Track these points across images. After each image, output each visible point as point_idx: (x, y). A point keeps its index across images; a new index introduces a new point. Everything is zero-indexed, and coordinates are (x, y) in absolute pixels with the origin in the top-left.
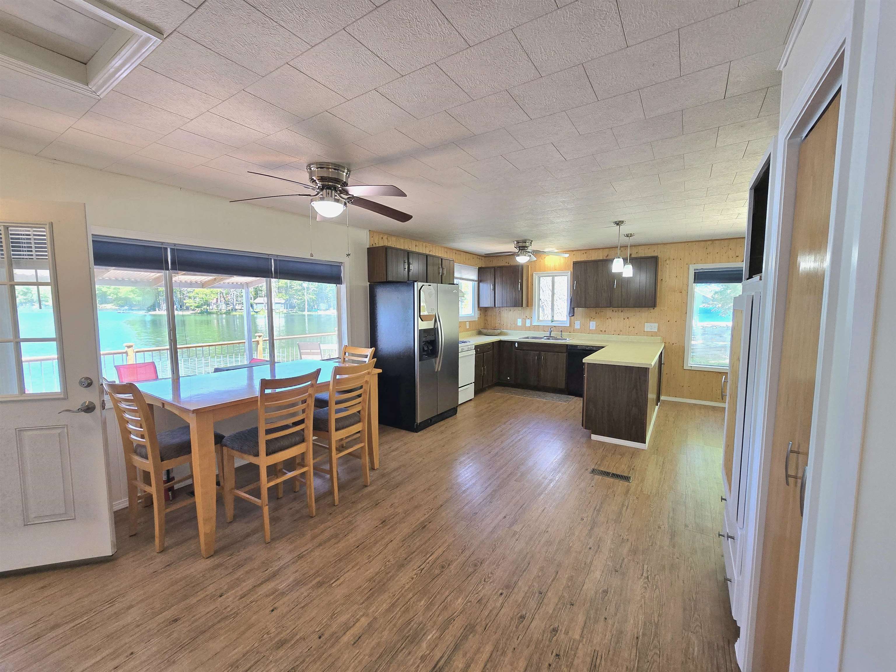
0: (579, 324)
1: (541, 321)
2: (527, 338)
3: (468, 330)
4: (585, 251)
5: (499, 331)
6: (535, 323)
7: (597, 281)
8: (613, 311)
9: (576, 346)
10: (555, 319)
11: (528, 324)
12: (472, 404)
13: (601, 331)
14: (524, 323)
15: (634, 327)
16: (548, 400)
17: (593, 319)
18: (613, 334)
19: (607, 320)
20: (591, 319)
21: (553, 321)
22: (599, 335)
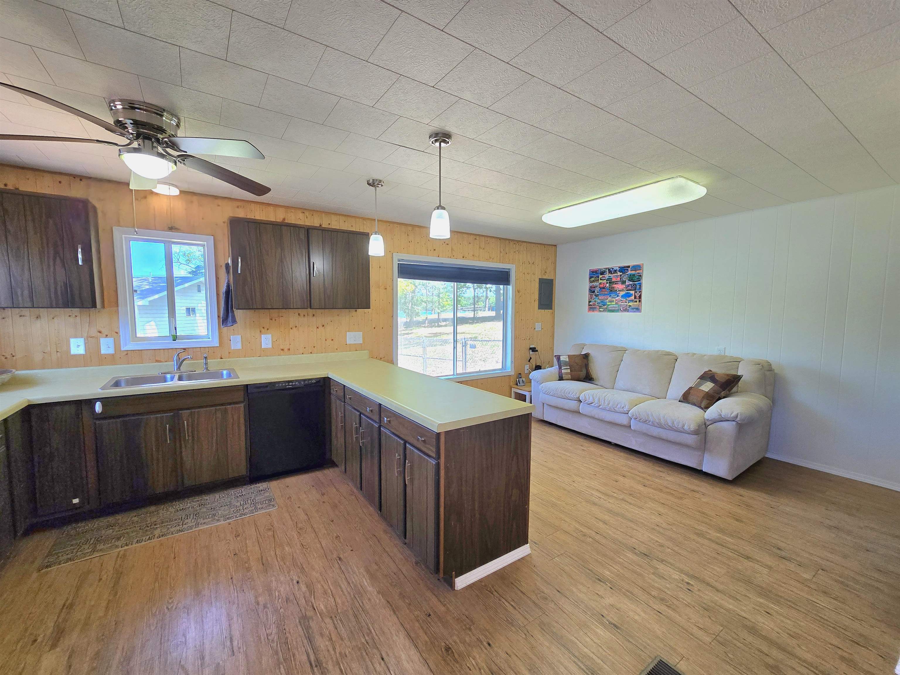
0: (241, 339)
1: (143, 339)
6: (128, 344)
8: (299, 314)
11: (107, 349)
13: (283, 350)
15: (332, 340)
16: (228, 516)
17: (266, 329)
18: (303, 354)
19: (291, 331)
20: (263, 330)
21: (175, 338)
22: (279, 357)
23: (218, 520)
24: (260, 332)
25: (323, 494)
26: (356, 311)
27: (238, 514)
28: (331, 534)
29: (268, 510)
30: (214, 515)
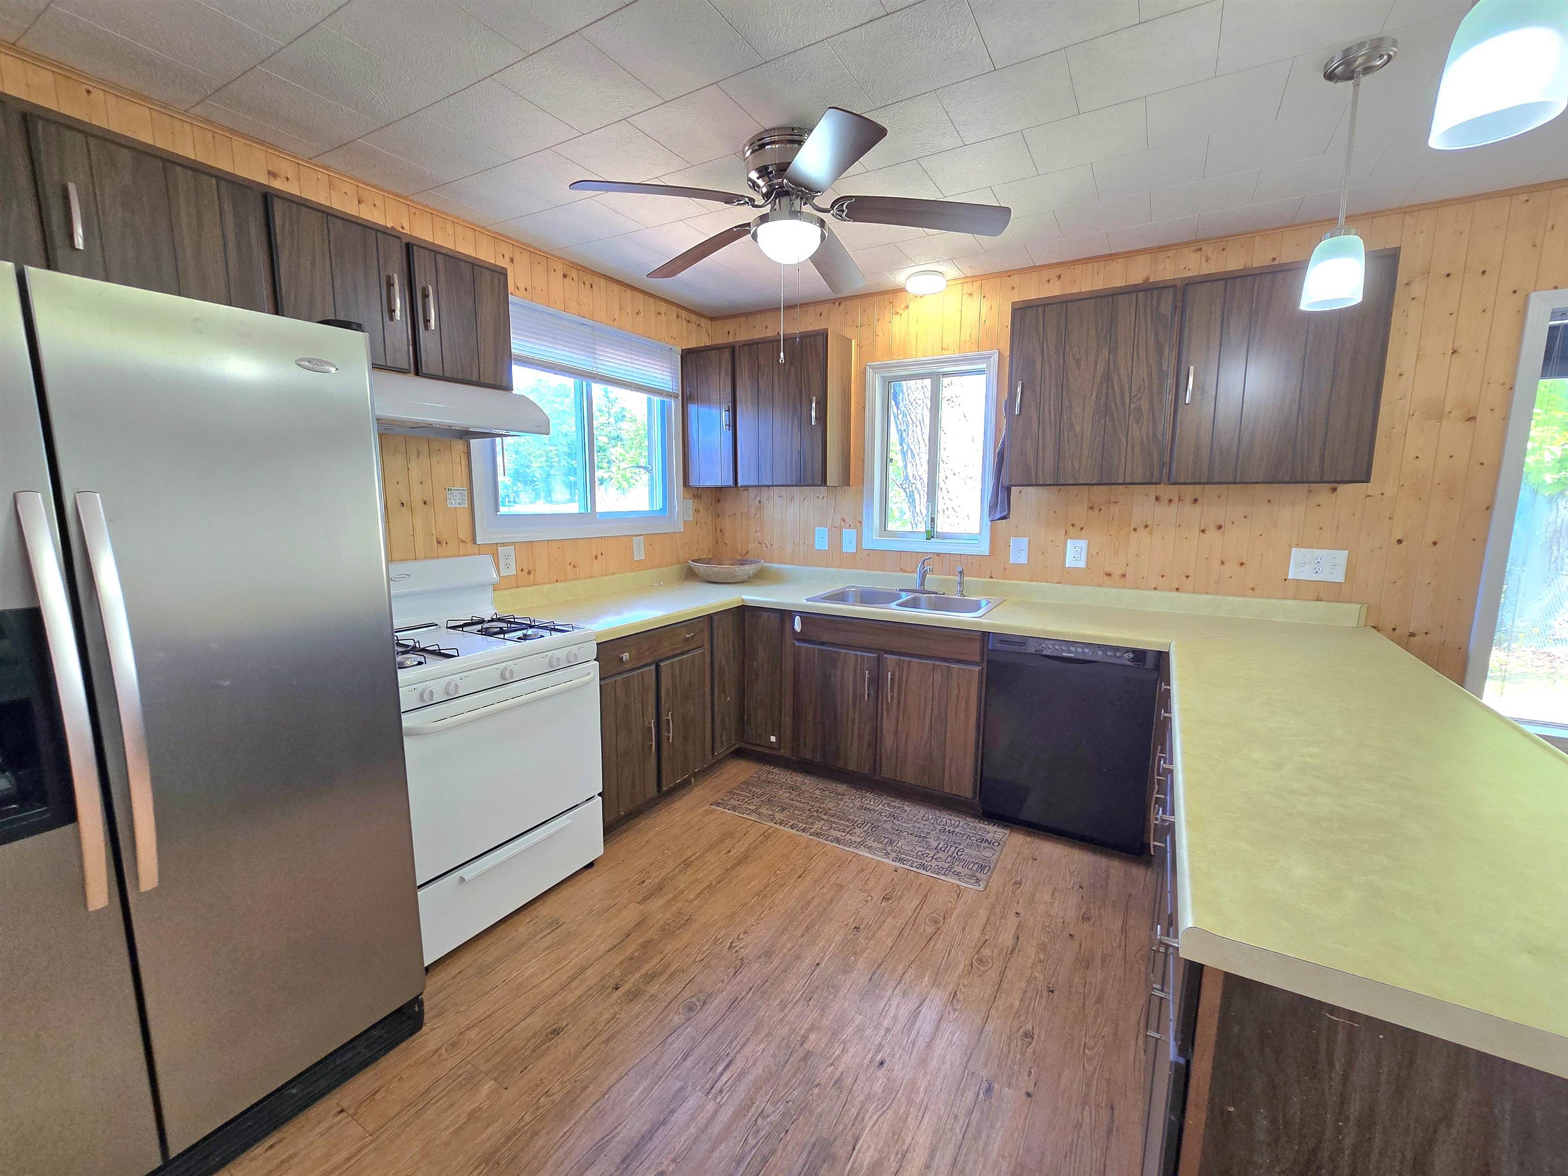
0: (1025, 546)
1: (894, 534)
2: (840, 597)
3: (640, 566)
4: (1059, 271)
5: (750, 569)
6: (873, 540)
7: (1107, 377)
8: (1157, 498)
9: (1022, 641)
10: (942, 526)
11: (849, 547)
12: (597, 883)
13: (1109, 575)
14: (836, 540)
15: (1242, 564)
16: (903, 856)
17: (1078, 527)
18: (1155, 589)
19: (1134, 535)
20: (1072, 531)
21: (930, 535)
22: (1098, 589)
23: (887, 854)
24: (1066, 533)
25: (1086, 918)
26: (1334, 490)
27: (919, 861)
28: (1022, 1018)
29: (964, 884)
30: (891, 842)
